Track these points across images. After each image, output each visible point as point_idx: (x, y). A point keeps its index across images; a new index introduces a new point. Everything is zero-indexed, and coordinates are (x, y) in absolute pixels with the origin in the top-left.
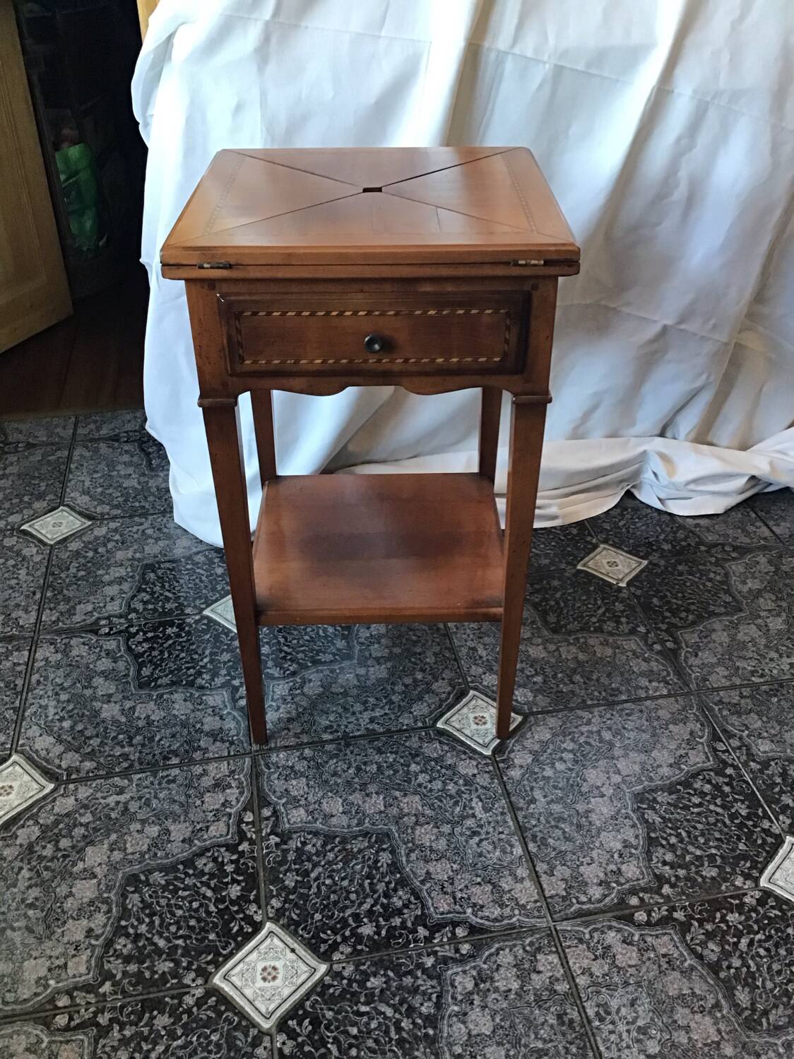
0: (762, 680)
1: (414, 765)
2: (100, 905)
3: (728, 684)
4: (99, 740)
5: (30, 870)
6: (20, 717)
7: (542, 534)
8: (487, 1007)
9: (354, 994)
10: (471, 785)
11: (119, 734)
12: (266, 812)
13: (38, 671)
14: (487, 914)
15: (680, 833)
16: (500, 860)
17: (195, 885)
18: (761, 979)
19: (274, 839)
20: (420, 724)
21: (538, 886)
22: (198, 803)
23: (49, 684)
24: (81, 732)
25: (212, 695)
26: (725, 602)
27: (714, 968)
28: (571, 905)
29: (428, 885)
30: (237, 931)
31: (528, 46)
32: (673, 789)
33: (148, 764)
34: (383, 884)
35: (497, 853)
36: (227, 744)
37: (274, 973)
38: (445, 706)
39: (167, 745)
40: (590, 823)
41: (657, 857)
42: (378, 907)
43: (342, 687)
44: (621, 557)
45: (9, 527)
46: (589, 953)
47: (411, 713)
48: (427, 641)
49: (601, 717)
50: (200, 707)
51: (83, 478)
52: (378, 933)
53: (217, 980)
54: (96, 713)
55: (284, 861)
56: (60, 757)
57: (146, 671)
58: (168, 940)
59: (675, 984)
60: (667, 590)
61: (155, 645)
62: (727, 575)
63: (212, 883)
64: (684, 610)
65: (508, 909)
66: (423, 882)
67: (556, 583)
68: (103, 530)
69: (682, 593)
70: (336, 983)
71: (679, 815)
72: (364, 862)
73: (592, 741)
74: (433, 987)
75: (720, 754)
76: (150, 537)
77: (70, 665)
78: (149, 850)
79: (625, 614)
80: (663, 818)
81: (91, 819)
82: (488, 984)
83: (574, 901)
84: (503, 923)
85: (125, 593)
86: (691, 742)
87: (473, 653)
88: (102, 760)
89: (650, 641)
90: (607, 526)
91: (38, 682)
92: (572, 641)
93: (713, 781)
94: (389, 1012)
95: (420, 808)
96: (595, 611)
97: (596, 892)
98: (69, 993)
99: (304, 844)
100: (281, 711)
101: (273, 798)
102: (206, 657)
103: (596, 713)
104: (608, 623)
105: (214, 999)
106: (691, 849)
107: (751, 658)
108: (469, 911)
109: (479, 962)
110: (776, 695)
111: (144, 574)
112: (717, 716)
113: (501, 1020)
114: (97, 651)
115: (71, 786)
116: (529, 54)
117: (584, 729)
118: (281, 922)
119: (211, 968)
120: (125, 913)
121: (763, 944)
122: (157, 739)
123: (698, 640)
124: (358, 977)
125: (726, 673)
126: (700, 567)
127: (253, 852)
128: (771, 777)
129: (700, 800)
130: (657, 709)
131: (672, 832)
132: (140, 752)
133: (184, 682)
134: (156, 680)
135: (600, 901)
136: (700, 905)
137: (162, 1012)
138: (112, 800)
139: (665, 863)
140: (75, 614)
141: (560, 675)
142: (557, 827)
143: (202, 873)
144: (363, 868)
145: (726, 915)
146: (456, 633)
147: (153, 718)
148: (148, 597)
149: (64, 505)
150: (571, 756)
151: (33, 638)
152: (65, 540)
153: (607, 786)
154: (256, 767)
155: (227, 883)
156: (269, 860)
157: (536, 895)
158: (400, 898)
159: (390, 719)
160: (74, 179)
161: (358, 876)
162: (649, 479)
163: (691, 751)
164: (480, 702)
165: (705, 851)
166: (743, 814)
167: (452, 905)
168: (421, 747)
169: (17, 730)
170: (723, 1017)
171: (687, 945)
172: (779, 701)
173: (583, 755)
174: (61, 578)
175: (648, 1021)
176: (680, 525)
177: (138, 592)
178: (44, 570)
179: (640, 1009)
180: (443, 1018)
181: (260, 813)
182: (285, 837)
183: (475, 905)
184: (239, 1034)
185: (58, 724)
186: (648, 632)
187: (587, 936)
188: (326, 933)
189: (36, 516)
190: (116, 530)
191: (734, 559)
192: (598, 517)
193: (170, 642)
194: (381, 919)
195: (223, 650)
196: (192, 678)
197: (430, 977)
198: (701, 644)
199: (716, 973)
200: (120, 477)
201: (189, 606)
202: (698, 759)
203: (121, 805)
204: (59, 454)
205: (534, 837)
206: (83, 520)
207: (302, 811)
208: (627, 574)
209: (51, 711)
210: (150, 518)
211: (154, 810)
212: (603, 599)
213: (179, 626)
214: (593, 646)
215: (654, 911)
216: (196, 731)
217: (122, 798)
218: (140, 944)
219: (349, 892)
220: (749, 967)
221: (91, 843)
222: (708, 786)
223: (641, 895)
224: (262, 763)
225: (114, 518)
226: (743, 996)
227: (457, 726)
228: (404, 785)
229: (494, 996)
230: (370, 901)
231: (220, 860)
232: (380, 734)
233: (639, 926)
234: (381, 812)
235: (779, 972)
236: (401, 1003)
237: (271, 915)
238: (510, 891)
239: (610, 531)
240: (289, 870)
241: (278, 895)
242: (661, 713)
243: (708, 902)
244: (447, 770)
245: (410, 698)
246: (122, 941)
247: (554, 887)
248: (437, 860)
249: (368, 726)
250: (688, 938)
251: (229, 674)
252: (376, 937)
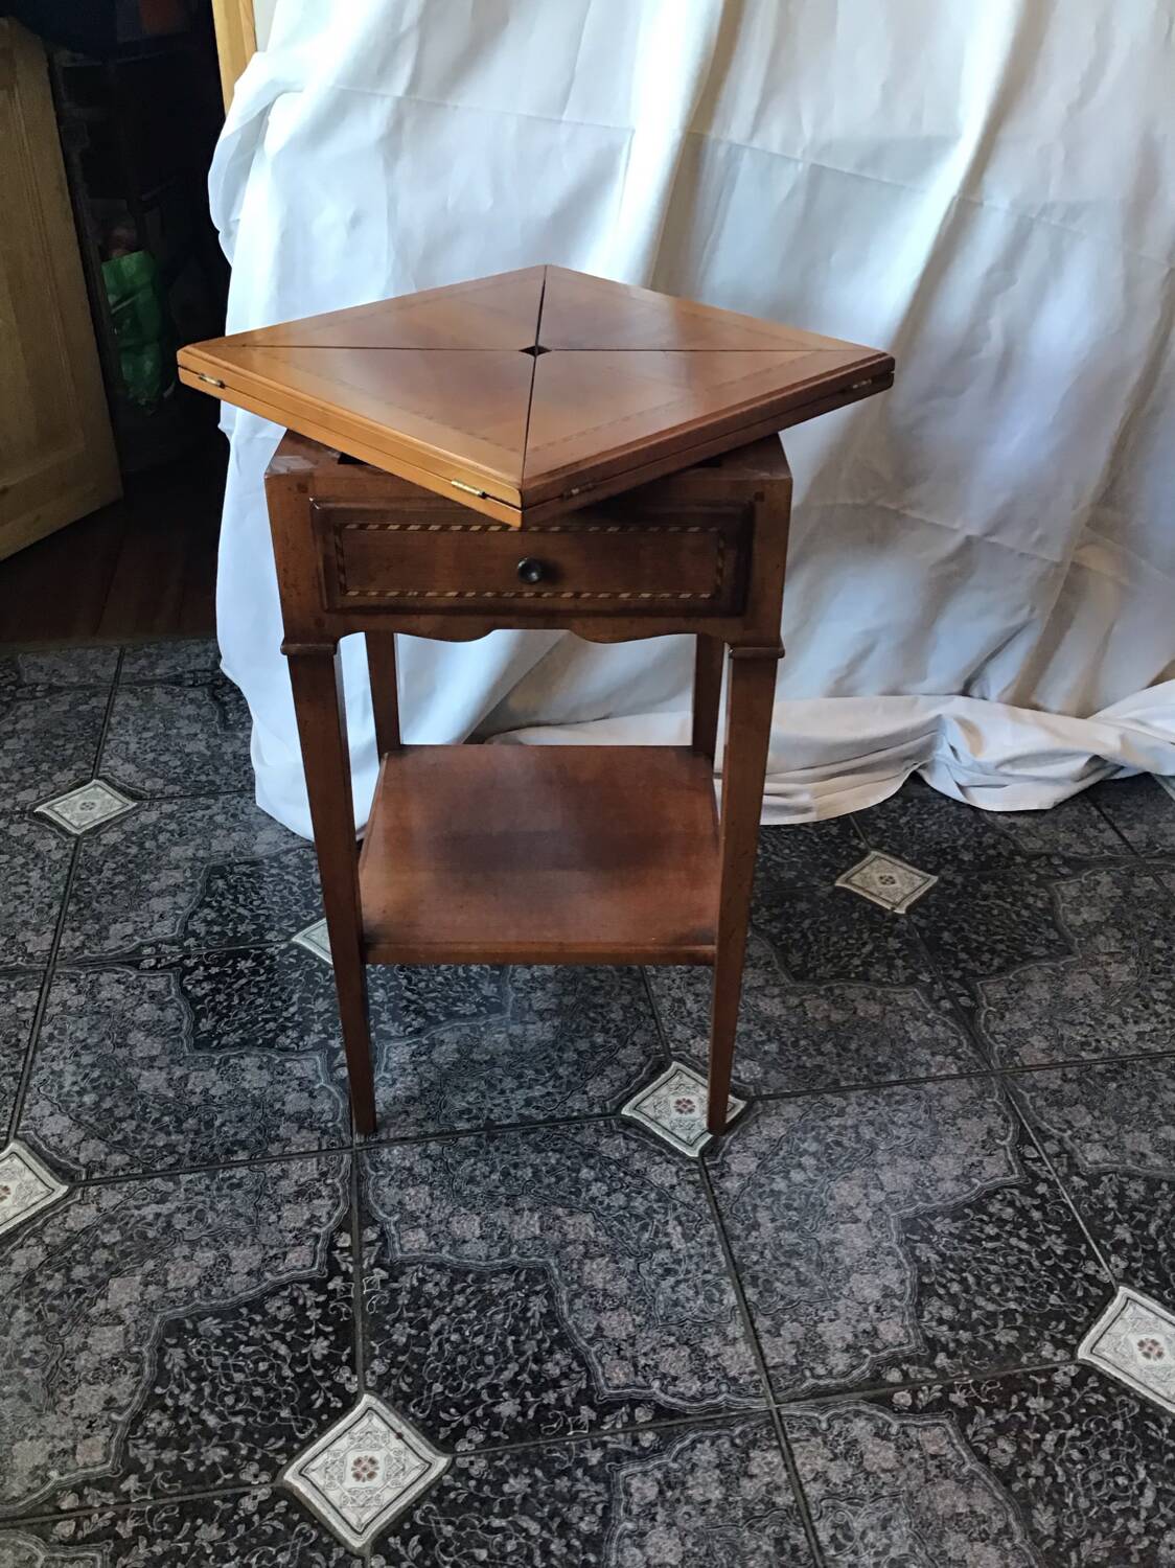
0: (1095, 1056)
1: (585, 1170)
2: (126, 1364)
3: (1046, 1061)
4: (134, 1123)
5: (29, 1310)
6: (23, 1088)
7: (787, 834)
8: (675, 1524)
9: (485, 1501)
10: (667, 1201)
11: (163, 1115)
12: (371, 1234)
13: (50, 1021)
14: (681, 1390)
15: (966, 1279)
16: (703, 1311)
17: (263, 1337)
18: (1071, 1495)
19: (380, 1274)
20: (597, 1110)
21: (757, 1351)
22: (273, 1218)
23: (67, 1041)
24: (110, 1111)
25: (299, 1061)
26: (1047, 940)
27: (1005, 1477)
28: (803, 1379)
29: (599, 1345)
30: (322, 1406)
31: (774, 136)
32: (958, 1214)
33: (203, 1159)
34: (533, 1342)
35: (700, 1301)
36: (318, 1134)
37: (371, 1469)
38: (632, 1086)
39: (232, 1132)
40: (836, 1260)
41: (930, 1313)
42: (525, 1376)
43: (487, 1052)
44: (901, 871)
45: (18, 809)
46: (825, 1451)
47: (585, 1093)
48: (612, 986)
49: (859, 1105)
50: (282, 1078)
51: (128, 738)
52: (523, 1414)
53: (290, 1476)
54: (131, 1084)
55: (392, 1307)
56: (77, 1146)
57: (206, 1024)
58: (221, 1416)
59: (948, 1498)
60: (965, 921)
61: (221, 986)
62: (1052, 901)
63: (289, 1335)
64: (987, 951)
65: (712, 1383)
66: (591, 1341)
67: (803, 906)
68: (154, 816)
69: (986, 924)
70: (459, 1485)
71: (967, 1251)
72: (507, 1310)
73: (845, 1142)
74: (598, 1494)
75: (1029, 1163)
76: (221, 826)
77: (98, 1013)
78: (200, 1285)
79: (901, 954)
80: (942, 1255)
81: (119, 1238)
82: (678, 1492)
83: (808, 1373)
84: (704, 1403)
85: (181, 908)
86: (989, 1143)
87: (679, 1007)
88: (137, 1152)
89: (936, 996)
90: (881, 824)
91: (51, 1037)
92: (822, 993)
93: (1018, 1204)
94: (534, 1528)
95: (592, 1233)
96: (859, 949)
97: (840, 1361)
98: (77, 1490)
99: (422, 1281)
100: (398, 1085)
101: (381, 1213)
102: (293, 1004)
103: (853, 1100)
104: (877, 966)
105: (284, 1503)
106: (980, 1301)
107: (1081, 1024)
108: (656, 1384)
109: (666, 1459)
110: (1114, 1079)
111: (209, 881)
112: (1027, 1108)
113: (694, 1544)
114: (137, 992)
115: (93, 1190)
116: (775, 148)
117: (835, 1122)
118: (385, 1395)
119: (281, 1459)
120: (162, 1375)
121: (1078, 1443)
122: (217, 1123)
123: (1006, 995)
124: (491, 1477)
125: (1044, 1045)
126: (1015, 888)
127: (348, 1291)
128: (1101, 1199)
129: (996, 1230)
130: (942, 1095)
131: (954, 1276)
132: (193, 1143)
133: (260, 1041)
134: (220, 1036)
135: (845, 1375)
136: (989, 1385)
137: (209, 1520)
138: (149, 1211)
139: (941, 1321)
140: (107, 938)
141: (803, 1043)
142: (788, 1265)
143: (275, 1321)
144: (505, 1318)
145: (1026, 1399)
146: (656, 977)
147: (212, 1092)
148: (214, 915)
149: (99, 778)
150: (813, 1162)
151: (45, 972)
152: (97, 828)
153: (864, 1206)
154: (357, 1167)
155: (310, 1336)
156: (371, 1304)
157: (752, 1363)
158: (557, 1364)
159: (555, 1101)
160: (129, 302)
161: (498, 1331)
162: (943, 756)
163: (986, 1159)
164: (686, 1079)
165: (1001, 1305)
166: (1059, 1252)
167: (632, 1376)
168: (597, 1144)
169: (18, 1105)
170: (1015, 1548)
171: (968, 1442)
172: (1120, 1086)
173: (830, 1161)
174: (89, 885)
175: (906, 1550)
176: (988, 825)
177: (200, 906)
178: (66, 872)
179: (895, 1534)
180: (610, 1539)
181: (361, 1235)
182: (395, 1271)
183: (664, 1376)
184: (318, 1556)
185: (76, 1099)
186: (934, 982)
187: (824, 1425)
188: (448, 1413)
189: (59, 792)
190: (171, 816)
191: (1064, 877)
192: (870, 810)
193: (243, 981)
194: (528, 1394)
195: (318, 996)
196: (271, 1035)
197: (595, 1480)
198: (1010, 1002)
199: (1007, 1484)
200: (182, 738)
201: (271, 929)
202: (995, 1169)
203: (162, 1219)
204: (94, 702)
205: (754, 1279)
206: (125, 800)
207: (422, 1234)
208: (906, 896)
209: (68, 1080)
210: (222, 798)
211: (209, 1227)
212: (872, 931)
213: (256, 958)
214: (853, 1001)
215: (923, 1391)
216: (275, 1113)
217: (165, 1209)
218: (182, 1422)
219: (483, 1353)
220: (1055, 1476)
221: (118, 1273)
222: (1010, 1210)
223: (905, 1367)
224: (368, 1161)
225: (171, 797)
226: (1044, 1519)
227: (651, 1114)
228: (570, 1199)
229: (686, 1509)
230: (513, 1367)
231: (301, 1301)
232: (539, 1122)
233: (898, 1412)
234: (535, 1238)
235: (1098, 1485)
236: (552, 1516)
237: (370, 1384)
238: (716, 1357)
239: (885, 831)
240: (398, 1320)
241: (381, 1356)
242: (948, 1101)
243: (1002, 1380)
244: (633, 1177)
245: (586, 1071)
246: (156, 1416)
247: (780, 1352)
248: (612, 1310)
249: (522, 1111)
250: (970, 1432)
251: (325, 1031)
252: (520, 1420)
